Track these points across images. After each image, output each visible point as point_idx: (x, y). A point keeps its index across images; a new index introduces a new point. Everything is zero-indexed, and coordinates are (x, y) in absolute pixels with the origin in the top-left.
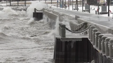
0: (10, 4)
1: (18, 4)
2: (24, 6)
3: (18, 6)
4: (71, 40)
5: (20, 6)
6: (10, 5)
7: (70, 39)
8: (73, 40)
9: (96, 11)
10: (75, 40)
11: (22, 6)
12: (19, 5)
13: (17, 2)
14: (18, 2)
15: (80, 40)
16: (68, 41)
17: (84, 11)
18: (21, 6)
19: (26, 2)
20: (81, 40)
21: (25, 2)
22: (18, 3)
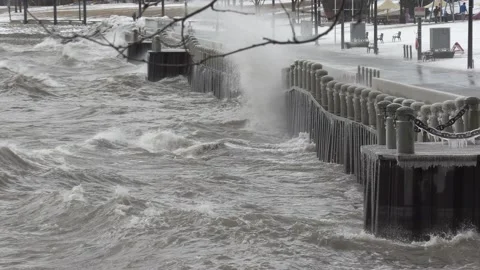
0: (22, 18)
1: (55, 17)
2: (78, 24)
3: (56, 23)
4: (435, 164)
5: (62, 23)
6: (26, 22)
7: (432, 159)
8: (444, 164)
9: (406, 47)
10: (452, 164)
11: (70, 23)
12: (58, 19)
13: (52, 7)
14: (55, 9)
15: (468, 164)
16: (426, 166)
17: (349, 46)
18: (66, 24)
19: (85, 8)
20: (475, 164)
21: (82, 6)
22: (55, 14)
